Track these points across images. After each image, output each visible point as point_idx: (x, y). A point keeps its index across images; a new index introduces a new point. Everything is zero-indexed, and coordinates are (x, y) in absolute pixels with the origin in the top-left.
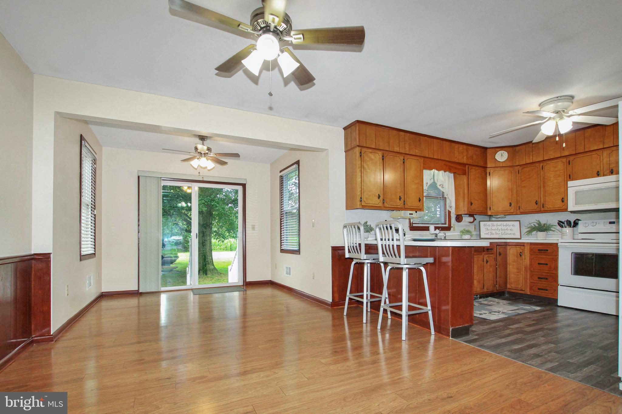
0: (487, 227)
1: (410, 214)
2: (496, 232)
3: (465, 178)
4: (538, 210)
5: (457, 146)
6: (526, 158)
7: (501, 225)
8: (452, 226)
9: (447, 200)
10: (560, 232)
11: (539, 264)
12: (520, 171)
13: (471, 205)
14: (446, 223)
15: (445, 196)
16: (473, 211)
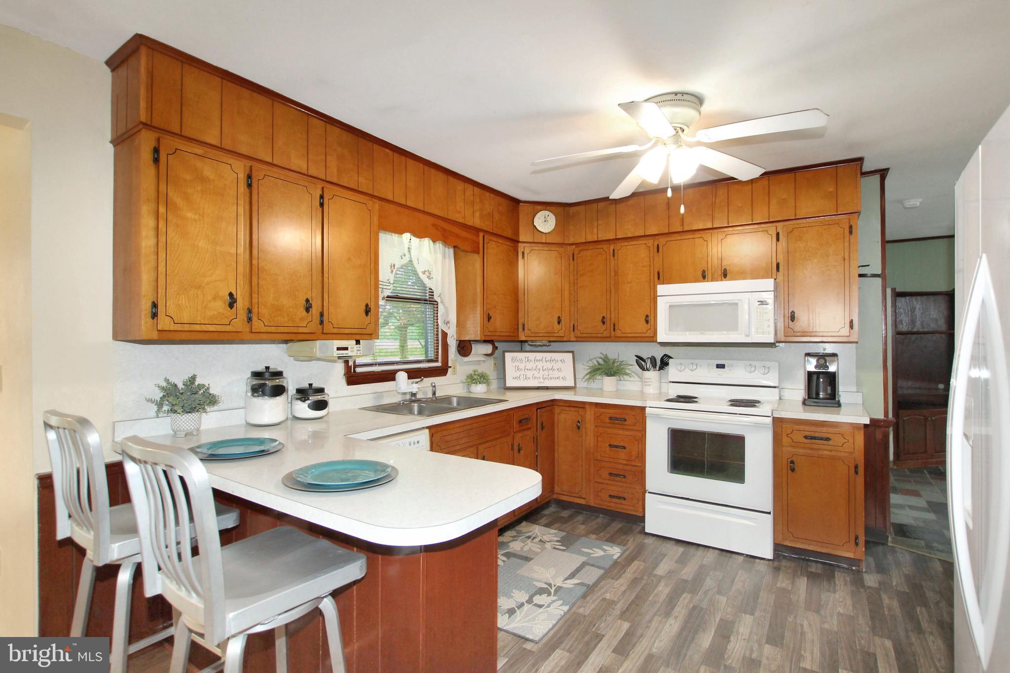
0: (518, 364)
1: (339, 349)
2: (533, 374)
3: (476, 259)
4: (606, 334)
5: (460, 186)
6: (587, 231)
7: (542, 360)
8: (449, 365)
9: (440, 306)
10: (639, 377)
11: (610, 446)
12: (575, 255)
13: (489, 321)
14: (437, 358)
15: (436, 298)
16: (493, 334)
